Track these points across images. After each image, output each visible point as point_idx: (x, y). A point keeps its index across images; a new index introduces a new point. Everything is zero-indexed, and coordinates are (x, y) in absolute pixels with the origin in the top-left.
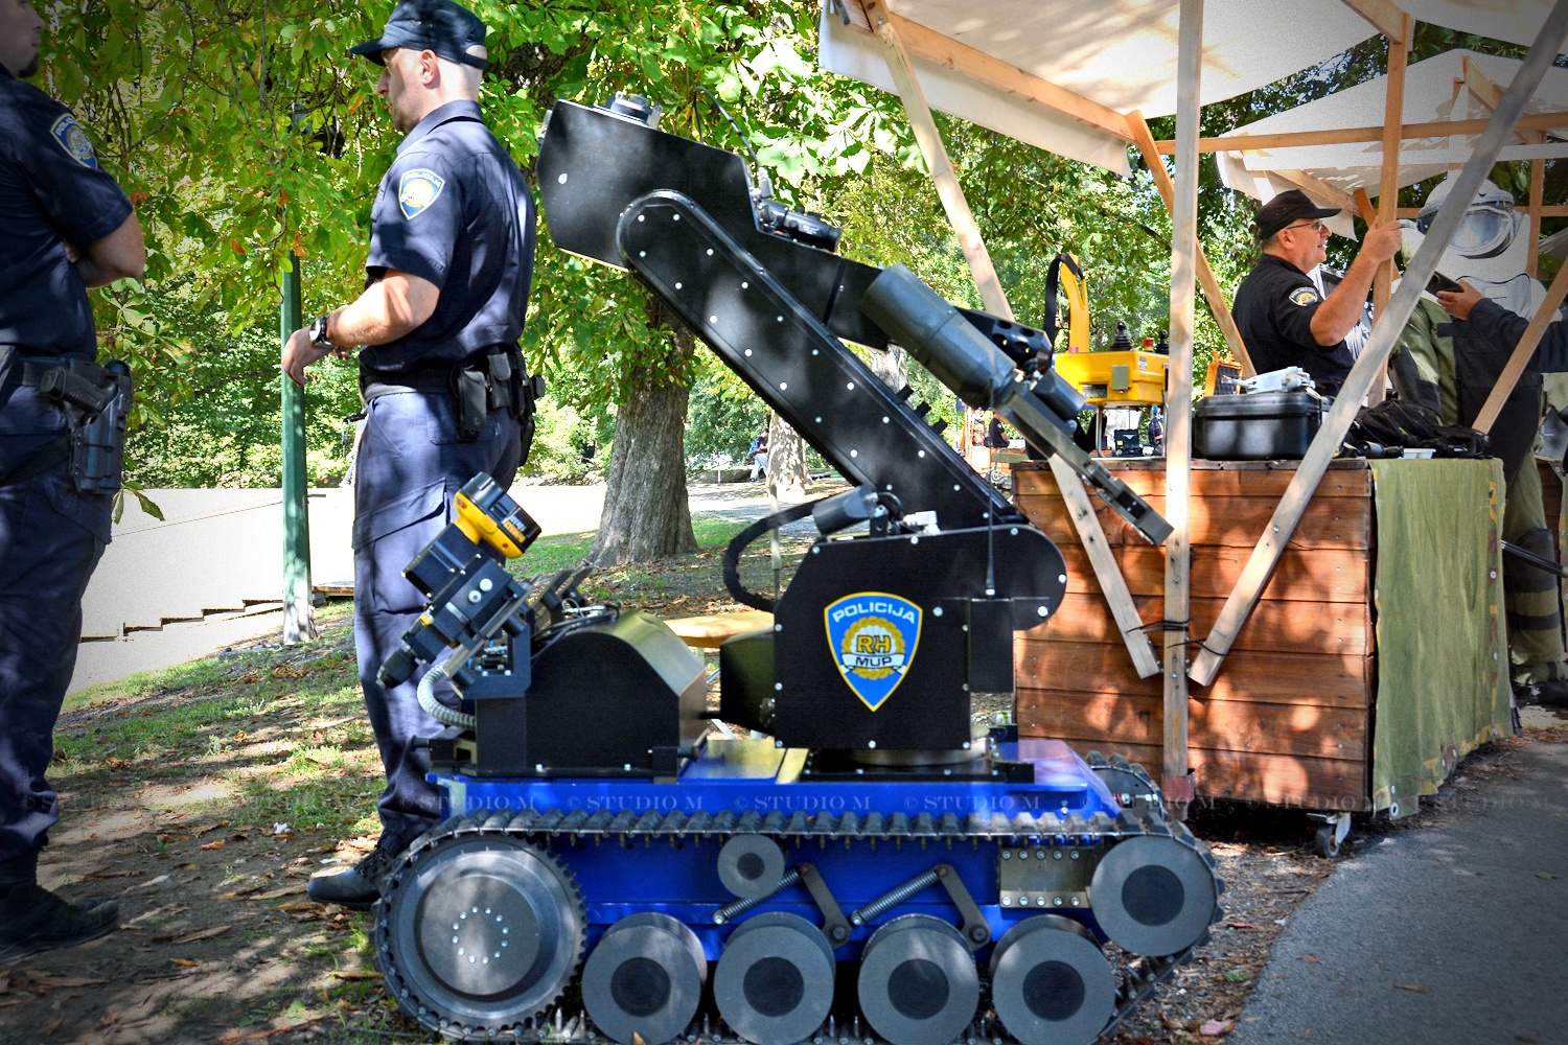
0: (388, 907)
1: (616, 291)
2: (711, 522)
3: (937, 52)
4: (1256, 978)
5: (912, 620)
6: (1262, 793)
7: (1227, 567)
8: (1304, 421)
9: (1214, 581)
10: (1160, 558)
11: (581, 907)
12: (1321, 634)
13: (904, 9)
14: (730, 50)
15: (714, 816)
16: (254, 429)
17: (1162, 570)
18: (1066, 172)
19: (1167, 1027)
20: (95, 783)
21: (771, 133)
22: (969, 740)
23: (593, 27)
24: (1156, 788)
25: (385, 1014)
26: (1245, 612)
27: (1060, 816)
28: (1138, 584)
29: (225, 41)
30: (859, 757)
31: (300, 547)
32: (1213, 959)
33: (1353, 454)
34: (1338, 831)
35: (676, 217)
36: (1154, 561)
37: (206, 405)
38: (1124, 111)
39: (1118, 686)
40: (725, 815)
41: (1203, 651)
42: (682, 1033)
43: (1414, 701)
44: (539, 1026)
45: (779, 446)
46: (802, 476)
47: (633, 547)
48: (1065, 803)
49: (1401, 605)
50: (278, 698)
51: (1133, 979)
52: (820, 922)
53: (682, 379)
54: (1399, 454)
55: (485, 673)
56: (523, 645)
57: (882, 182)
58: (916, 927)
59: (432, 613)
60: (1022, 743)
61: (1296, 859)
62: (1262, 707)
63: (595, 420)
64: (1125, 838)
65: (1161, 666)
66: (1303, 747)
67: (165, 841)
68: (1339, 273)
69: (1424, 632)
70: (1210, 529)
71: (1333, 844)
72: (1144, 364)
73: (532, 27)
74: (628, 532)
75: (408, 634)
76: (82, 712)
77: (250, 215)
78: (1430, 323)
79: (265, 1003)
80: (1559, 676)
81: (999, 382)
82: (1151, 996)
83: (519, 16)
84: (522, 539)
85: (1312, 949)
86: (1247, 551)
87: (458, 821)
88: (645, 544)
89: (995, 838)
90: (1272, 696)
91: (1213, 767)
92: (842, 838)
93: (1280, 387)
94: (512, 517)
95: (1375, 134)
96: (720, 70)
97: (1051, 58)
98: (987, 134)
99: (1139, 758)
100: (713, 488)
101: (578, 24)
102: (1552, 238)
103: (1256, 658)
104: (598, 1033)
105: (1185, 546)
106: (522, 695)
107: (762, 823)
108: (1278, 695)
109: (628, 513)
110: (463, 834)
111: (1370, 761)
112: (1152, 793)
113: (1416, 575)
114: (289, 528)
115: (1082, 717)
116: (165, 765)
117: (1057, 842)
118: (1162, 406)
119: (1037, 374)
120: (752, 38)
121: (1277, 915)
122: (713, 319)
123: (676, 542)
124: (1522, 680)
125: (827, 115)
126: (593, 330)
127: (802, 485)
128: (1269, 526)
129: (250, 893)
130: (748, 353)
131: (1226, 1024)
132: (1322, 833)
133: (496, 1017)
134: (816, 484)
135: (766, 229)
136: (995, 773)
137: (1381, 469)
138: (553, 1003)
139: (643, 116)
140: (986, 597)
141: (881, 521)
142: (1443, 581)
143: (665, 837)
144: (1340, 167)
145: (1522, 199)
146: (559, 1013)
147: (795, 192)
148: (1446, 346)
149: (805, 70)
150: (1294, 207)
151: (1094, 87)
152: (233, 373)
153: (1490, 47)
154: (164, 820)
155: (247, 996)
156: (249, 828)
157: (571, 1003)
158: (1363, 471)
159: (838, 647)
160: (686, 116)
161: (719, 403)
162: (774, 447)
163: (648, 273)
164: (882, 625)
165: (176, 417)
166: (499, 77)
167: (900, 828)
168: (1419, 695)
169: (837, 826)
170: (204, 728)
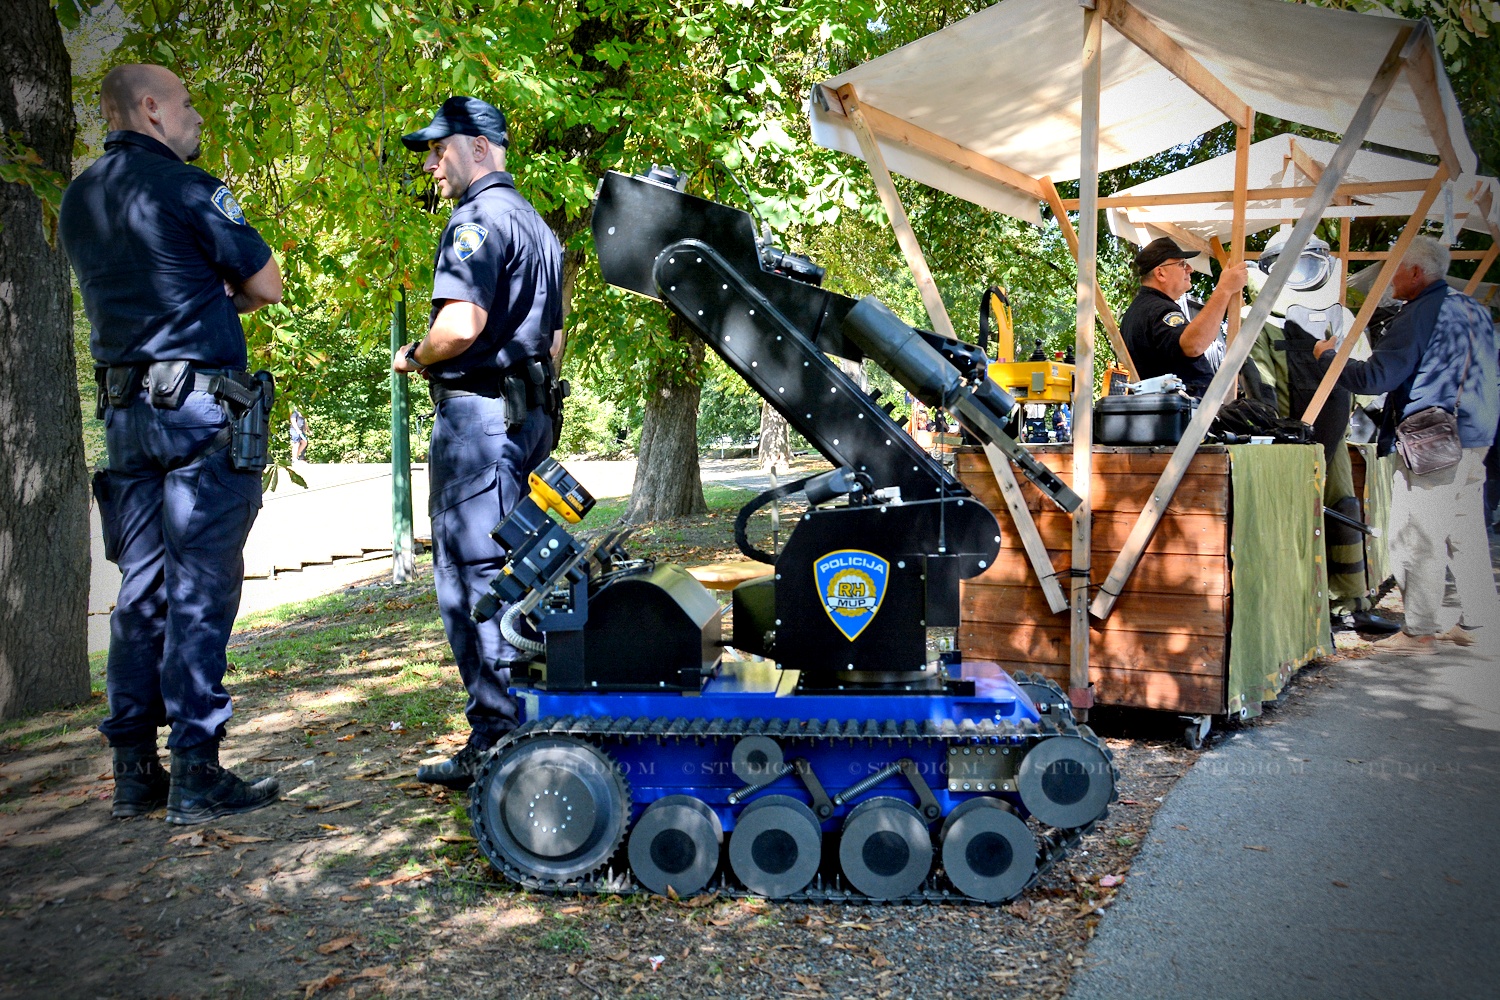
0: (481, 789)
1: (645, 312)
2: (718, 490)
3: (897, 132)
4: (1141, 843)
5: (882, 571)
6: (1145, 701)
7: (1119, 528)
8: (1178, 416)
9: (1110, 538)
10: (1068, 522)
11: (627, 790)
12: (1190, 579)
13: (871, 99)
14: (733, 129)
15: (729, 721)
16: (370, 419)
17: (1070, 530)
18: (990, 220)
19: (1074, 880)
20: (258, 689)
21: (765, 193)
22: (925, 664)
23: (629, 112)
24: (1067, 699)
25: (479, 868)
26: (1133, 563)
27: (994, 721)
28: (1051, 541)
29: (354, 127)
30: (840, 675)
31: (405, 510)
32: (1108, 828)
33: (1214, 441)
34: (1202, 729)
35: (699, 260)
36: (1064, 524)
37: (333, 400)
38: (1038, 177)
39: (1035, 619)
40: (737, 721)
41: (1101, 592)
42: (704, 885)
43: (1259, 629)
44: (596, 880)
45: (769, 430)
46: (786, 453)
47: (658, 509)
48: (998, 711)
49: (1251, 558)
50: (390, 625)
51: (1049, 844)
52: (810, 800)
53: (695, 379)
54: (1248, 440)
55: (553, 612)
56: (582, 590)
57: (849, 227)
58: (884, 806)
59: (512, 565)
60: (964, 665)
61: (1169, 750)
62: (1145, 636)
63: (627, 410)
64: (1044, 738)
65: (1069, 604)
66: (1176, 666)
67: (310, 734)
68: (1200, 301)
69: (1267, 577)
70: (1107, 498)
71: (1197, 740)
72: (1056, 371)
73: (582, 112)
74: (654, 497)
75: (494, 581)
76: (246, 634)
77: (371, 258)
78: (1269, 340)
79: (389, 858)
80: (1363, 608)
81: (948, 387)
82: (1062, 858)
83: (573, 104)
84: (581, 508)
85: (1183, 820)
86: (1134, 516)
87: (533, 724)
88: (667, 506)
89: (945, 739)
90: (1153, 627)
91: (1108, 681)
92: (828, 739)
93: (1159, 390)
94: (574, 492)
95: (1226, 197)
96: (726, 145)
97: (982, 136)
98: (930, 191)
99: (1051, 675)
100: (719, 463)
101: (616, 110)
102: (1355, 276)
103: (1141, 598)
104: (641, 886)
105: (1087, 512)
106: (581, 628)
107: (765, 727)
108: (1157, 626)
109: (653, 482)
110: (537, 735)
111: (1226, 676)
112: (1063, 702)
113: (1261, 534)
114: (397, 495)
115: (1007, 643)
116: (308, 676)
117: (992, 741)
118: (1069, 404)
119: (977, 381)
120: (750, 120)
121: (1156, 794)
122: (727, 339)
123: (691, 505)
124: (1336, 611)
125: (807, 179)
126: (628, 342)
127: (787, 459)
128: (1152, 497)
129: (375, 775)
130: (755, 364)
131: (1119, 878)
132: (1190, 731)
133: (563, 873)
134: (798, 460)
135: (768, 269)
136: (945, 688)
137: (1236, 451)
138: (606, 862)
139: (673, 182)
140: (939, 553)
141: (858, 495)
142: (1281, 538)
143: (691, 738)
144: (1199, 221)
145: (1335, 246)
146: (611, 871)
147: (782, 236)
148: (1281, 357)
149: (790, 144)
150: (1165, 249)
151: (1015, 158)
152: (354, 377)
153: (1307, 132)
154: (311, 718)
155: (375, 854)
156: (372, 725)
157: (620, 863)
158: (1223, 455)
159: (825, 592)
160: (699, 179)
161: (723, 397)
162: (764, 432)
163: (677, 303)
164: (858, 575)
165: (311, 409)
166: (557, 151)
167: (872, 730)
168: (1263, 625)
169: (823, 730)
170: (336, 648)
